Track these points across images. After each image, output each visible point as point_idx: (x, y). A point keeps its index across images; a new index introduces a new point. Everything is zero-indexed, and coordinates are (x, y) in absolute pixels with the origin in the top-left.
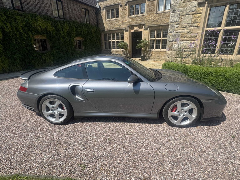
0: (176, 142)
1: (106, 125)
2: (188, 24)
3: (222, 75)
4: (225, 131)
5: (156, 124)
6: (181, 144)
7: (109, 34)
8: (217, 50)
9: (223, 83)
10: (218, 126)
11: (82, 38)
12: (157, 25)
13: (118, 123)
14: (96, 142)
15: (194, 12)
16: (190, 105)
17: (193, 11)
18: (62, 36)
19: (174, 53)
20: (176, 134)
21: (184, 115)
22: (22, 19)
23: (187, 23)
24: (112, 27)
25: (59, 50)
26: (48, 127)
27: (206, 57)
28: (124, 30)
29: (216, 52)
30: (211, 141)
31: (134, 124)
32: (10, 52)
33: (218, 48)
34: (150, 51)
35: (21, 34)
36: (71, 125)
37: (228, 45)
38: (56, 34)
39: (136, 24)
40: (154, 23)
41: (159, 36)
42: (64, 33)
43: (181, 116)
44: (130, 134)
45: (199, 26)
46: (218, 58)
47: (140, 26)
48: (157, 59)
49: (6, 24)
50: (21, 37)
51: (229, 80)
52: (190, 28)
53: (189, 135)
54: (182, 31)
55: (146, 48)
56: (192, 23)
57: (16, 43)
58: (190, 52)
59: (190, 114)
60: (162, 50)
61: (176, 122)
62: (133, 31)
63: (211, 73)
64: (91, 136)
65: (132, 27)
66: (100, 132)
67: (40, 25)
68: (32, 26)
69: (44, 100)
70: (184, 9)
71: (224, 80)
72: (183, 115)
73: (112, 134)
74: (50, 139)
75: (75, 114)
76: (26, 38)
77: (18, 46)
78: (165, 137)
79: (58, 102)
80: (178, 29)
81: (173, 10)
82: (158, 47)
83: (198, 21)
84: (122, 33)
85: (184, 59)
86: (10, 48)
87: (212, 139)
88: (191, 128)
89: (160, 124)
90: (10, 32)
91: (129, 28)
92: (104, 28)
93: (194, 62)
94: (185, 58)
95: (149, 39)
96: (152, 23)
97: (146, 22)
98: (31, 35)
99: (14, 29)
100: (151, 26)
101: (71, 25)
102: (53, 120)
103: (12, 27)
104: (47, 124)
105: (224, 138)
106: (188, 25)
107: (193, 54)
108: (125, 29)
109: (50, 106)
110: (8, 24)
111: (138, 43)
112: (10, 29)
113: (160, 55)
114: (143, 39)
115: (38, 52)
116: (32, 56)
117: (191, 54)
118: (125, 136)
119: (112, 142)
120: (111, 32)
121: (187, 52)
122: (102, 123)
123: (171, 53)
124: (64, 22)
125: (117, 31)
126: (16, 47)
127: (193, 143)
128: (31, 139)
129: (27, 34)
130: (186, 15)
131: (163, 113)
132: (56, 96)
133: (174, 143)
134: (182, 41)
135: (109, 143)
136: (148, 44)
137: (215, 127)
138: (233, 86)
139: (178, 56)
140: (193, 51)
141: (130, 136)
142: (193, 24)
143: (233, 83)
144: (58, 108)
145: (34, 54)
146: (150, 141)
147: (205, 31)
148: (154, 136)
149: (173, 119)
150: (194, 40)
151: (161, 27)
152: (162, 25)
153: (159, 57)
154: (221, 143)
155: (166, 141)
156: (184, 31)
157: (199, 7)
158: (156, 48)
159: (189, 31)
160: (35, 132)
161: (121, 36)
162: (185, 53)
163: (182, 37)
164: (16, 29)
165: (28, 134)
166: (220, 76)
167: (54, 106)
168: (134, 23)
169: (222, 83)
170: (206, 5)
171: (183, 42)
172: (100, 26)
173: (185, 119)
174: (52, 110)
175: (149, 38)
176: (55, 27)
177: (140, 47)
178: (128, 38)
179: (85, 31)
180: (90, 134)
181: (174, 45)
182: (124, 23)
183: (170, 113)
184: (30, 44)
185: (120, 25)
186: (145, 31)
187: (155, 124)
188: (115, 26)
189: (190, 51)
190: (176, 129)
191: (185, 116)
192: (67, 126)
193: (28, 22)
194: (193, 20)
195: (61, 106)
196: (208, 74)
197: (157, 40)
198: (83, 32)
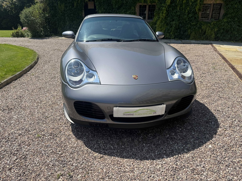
32: (170, 19)
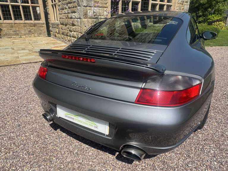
19: (90, 20)
48: (14, 35)
60: (17, 21)
113: (18, 29)
153: (15, 31)
158: (5, 19)
163: (95, 2)
181: (89, 11)
189: (104, 19)
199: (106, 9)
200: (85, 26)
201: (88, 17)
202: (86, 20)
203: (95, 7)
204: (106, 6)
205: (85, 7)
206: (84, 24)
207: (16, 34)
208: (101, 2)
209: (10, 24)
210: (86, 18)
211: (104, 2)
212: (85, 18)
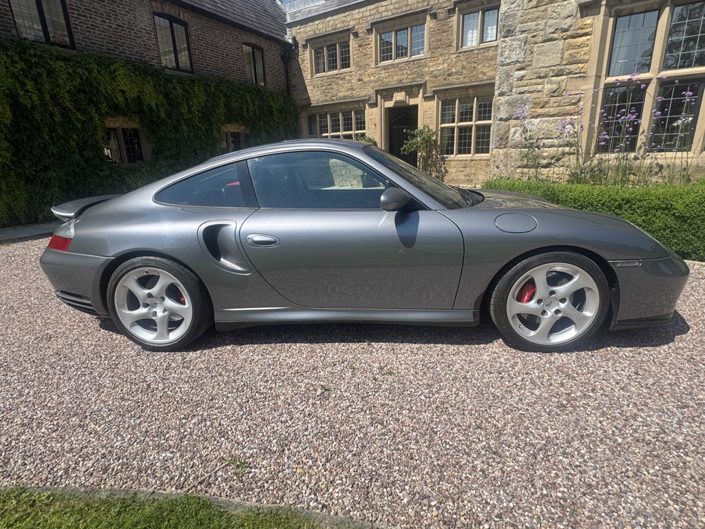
0: (537, 392)
1: (312, 351)
2: (552, 68)
3: (664, 206)
4: (690, 359)
5: (470, 344)
6: (555, 397)
7: (321, 116)
8: (641, 139)
9: (668, 231)
10: (665, 347)
11: (243, 127)
12: (459, 86)
13: (351, 344)
14: (282, 398)
15: (569, 33)
16: (576, 278)
17: (566, 30)
18: (185, 120)
19: (514, 152)
20: (536, 371)
21: (557, 312)
22: (70, 70)
23: (547, 65)
24: (330, 95)
25: (178, 159)
26: (134, 360)
27: (610, 162)
28: (364, 102)
29: (638, 146)
30: (648, 388)
31: (401, 345)
32: (32, 164)
33: (643, 132)
34: (443, 159)
35: (65, 112)
36: (206, 351)
37: (675, 124)
38: (169, 115)
39: (400, 85)
40: (452, 79)
41: (466, 115)
42: (190, 111)
43: (550, 314)
44: (391, 373)
45: (584, 73)
46: (648, 161)
47: (411, 90)
48: (464, 182)
49: (23, 84)
50: (67, 120)
51: (685, 221)
52: (560, 78)
53: (577, 373)
54: (534, 88)
55: (431, 151)
56: (564, 63)
57: (52, 138)
58: (560, 149)
59: (579, 309)
60: (478, 156)
61: (532, 333)
62: (390, 104)
63: (628, 201)
64: (267, 381)
65: (387, 93)
66: (297, 368)
67: (124, 88)
68: (98, 90)
69: (121, 271)
70: (537, 25)
71: (671, 221)
72: (554, 310)
73: (332, 374)
74: (137, 391)
75: (218, 318)
76: (79, 126)
77: (58, 148)
78: (502, 378)
79: (165, 279)
80: (524, 82)
81: (505, 29)
82: (464, 149)
83: (580, 57)
84: (361, 112)
85: (544, 171)
86: (31, 153)
87: (651, 381)
88: (583, 353)
89: (482, 346)
90: (33, 107)
91: (379, 96)
92: (308, 99)
93: (575, 178)
94: (547, 166)
95: (437, 126)
96: (445, 79)
97: (427, 78)
98: (96, 117)
99: (47, 97)
100: (444, 88)
101: (213, 89)
102: (148, 336)
103: (40, 91)
104: (132, 350)
105: (691, 379)
106: (553, 70)
107: (570, 154)
108: (369, 100)
109: (141, 293)
110: (30, 85)
111: (406, 137)
112: (35, 98)
113: (473, 171)
114: (420, 126)
115: (114, 165)
116: (98, 175)
117: (564, 154)
118: (375, 379)
119: (334, 396)
120: (326, 109)
121: (552, 150)
122: (303, 345)
123: (506, 155)
124: (193, 82)
125: (343, 107)
126: (53, 149)
127: (591, 394)
128: (77, 392)
129: (84, 112)
130: (544, 41)
131: (492, 307)
132: (158, 259)
133: (533, 393)
134: (537, 117)
135: (323, 397)
136: (435, 141)
137: (658, 349)
138: (699, 237)
139: (525, 162)
140: (569, 144)
141: (390, 379)
142: (568, 67)
143: (699, 227)
144: (164, 299)
145: (102, 170)
146: (454, 390)
147: (602, 86)
148: (465, 377)
149: (522, 326)
150: (572, 112)
151: (471, 92)
152: (475, 84)
154: (683, 393)
155: (506, 391)
156: (540, 87)
157: (582, 17)
158: (460, 152)
159: (555, 87)
160: (91, 373)
161: (357, 119)
162: (547, 152)
163: (536, 104)
164: (53, 97)
165: (70, 379)
166: (657, 210)
167: (154, 290)
168: (393, 81)
169: (665, 230)
170: (603, 9)
171: (539, 120)
172: (295, 93)
173: (562, 323)
174: (146, 305)
175: (437, 124)
176: (166, 95)
177: (412, 149)
178: (378, 126)
179: (251, 108)
180: (265, 376)
181: (512, 130)
182: (365, 83)
183: (514, 308)
184: (92, 143)
185: (352, 89)
186: (425, 103)
187: (467, 346)
188: (340, 91)
189: (560, 146)
190: (534, 356)
191: (560, 315)
192: (192, 355)
193: (87, 79)
194: (566, 54)
195: (173, 292)
196: (620, 207)
197: (461, 129)
198: (248, 109)
199: (568, 118)
200: (498, 168)
201: (510, 144)
202: (501, 151)
203: (533, 117)
204: (574, 109)
205: (503, 122)
206: (495, 161)
207: (467, 180)
208: (555, 102)
209: (464, 162)
210: (503, 146)
211: (568, 100)
212: (500, 148)
